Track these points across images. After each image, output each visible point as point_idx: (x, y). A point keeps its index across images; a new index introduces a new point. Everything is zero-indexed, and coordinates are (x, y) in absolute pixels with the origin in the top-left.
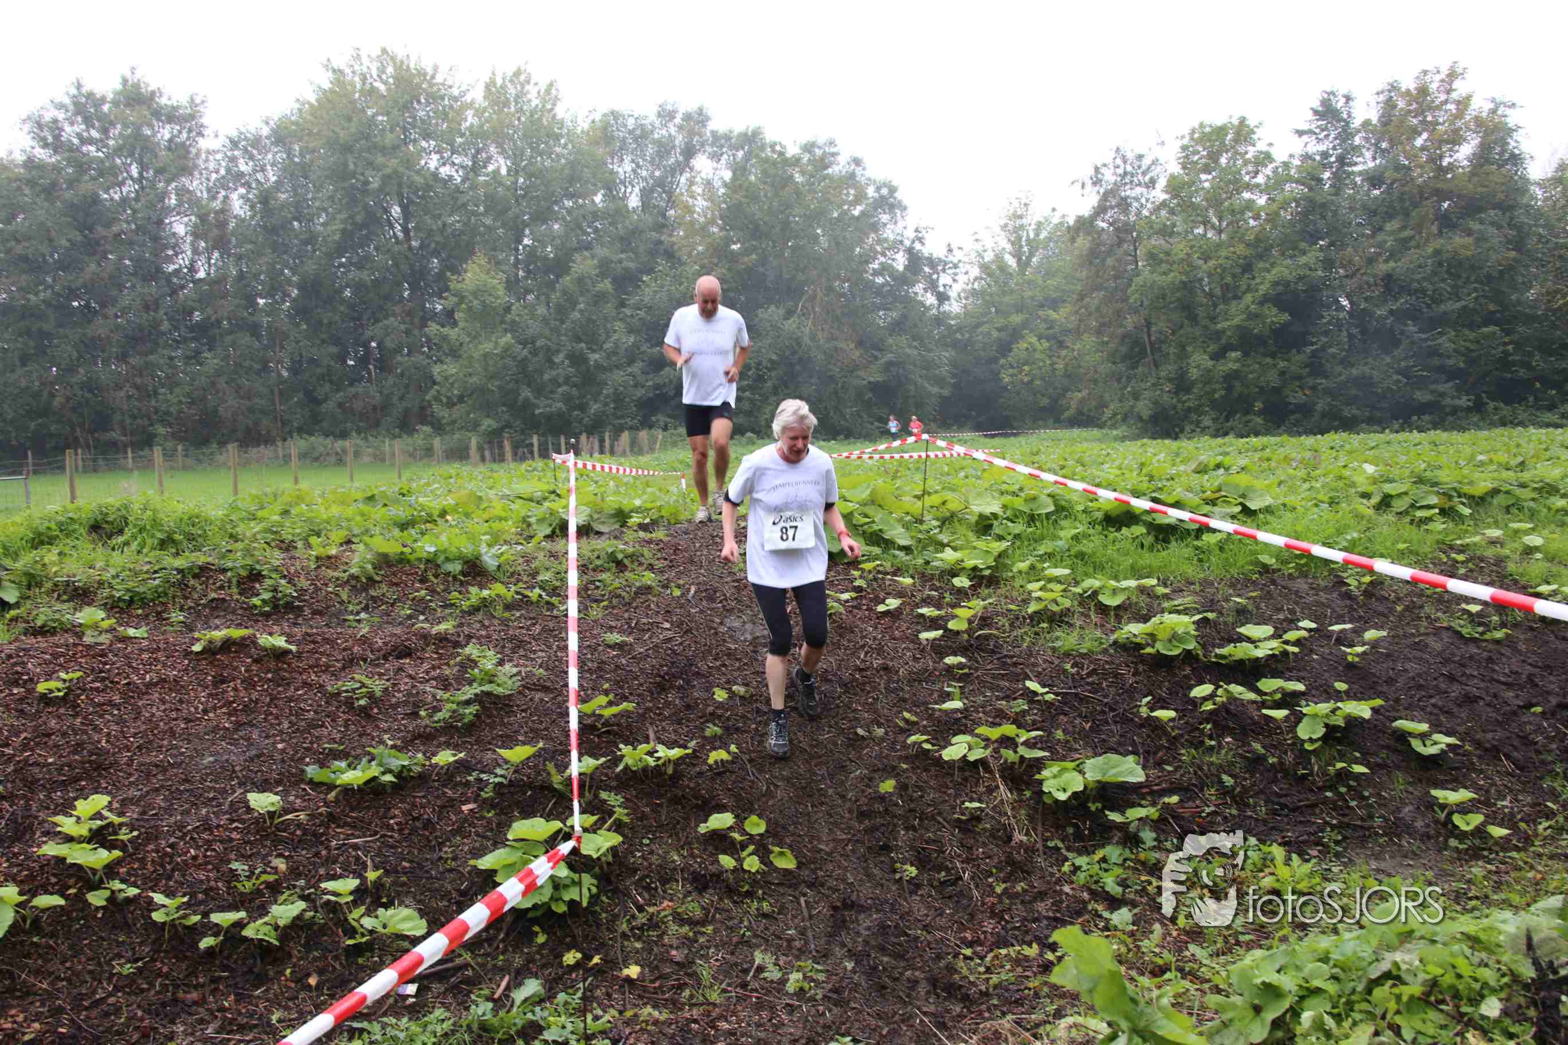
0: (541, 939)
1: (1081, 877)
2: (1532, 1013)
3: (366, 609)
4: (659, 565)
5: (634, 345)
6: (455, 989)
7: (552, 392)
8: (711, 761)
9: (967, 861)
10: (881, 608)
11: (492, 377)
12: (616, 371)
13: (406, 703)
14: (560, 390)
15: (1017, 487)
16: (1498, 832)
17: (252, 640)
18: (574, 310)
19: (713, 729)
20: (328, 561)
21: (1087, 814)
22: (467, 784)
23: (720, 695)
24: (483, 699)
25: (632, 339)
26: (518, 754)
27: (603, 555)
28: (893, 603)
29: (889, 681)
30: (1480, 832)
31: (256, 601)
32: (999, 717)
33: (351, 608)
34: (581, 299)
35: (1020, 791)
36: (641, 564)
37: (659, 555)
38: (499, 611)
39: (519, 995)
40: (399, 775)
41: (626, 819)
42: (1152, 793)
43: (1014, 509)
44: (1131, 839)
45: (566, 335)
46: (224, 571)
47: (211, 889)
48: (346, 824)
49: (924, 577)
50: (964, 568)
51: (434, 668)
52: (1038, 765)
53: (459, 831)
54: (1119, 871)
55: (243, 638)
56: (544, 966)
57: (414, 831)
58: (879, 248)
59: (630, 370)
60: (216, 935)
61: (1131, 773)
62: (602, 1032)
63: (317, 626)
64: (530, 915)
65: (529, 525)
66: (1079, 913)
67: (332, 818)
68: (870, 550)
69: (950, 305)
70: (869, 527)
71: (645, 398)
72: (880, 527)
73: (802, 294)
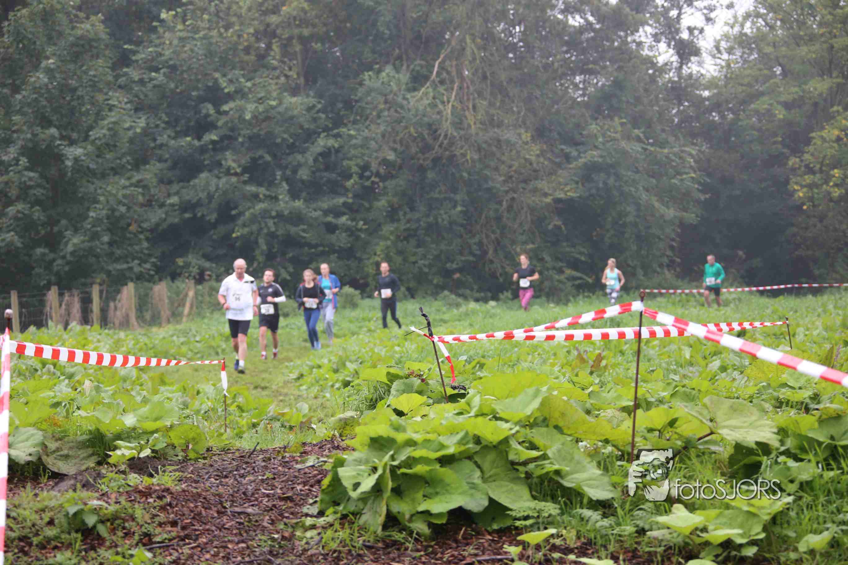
4: (160, 535)
12: (117, 178)
15: (805, 394)
18: (36, 67)
27: (60, 519)
34: (49, 50)
36: (128, 534)
37: (162, 517)
43: (800, 437)
50: (707, 544)
59: (137, 177)
68: (537, 508)
69: (700, 64)
70: (537, 466)
71: (164, 226)
72: (556, 467)
73: (441, 45)
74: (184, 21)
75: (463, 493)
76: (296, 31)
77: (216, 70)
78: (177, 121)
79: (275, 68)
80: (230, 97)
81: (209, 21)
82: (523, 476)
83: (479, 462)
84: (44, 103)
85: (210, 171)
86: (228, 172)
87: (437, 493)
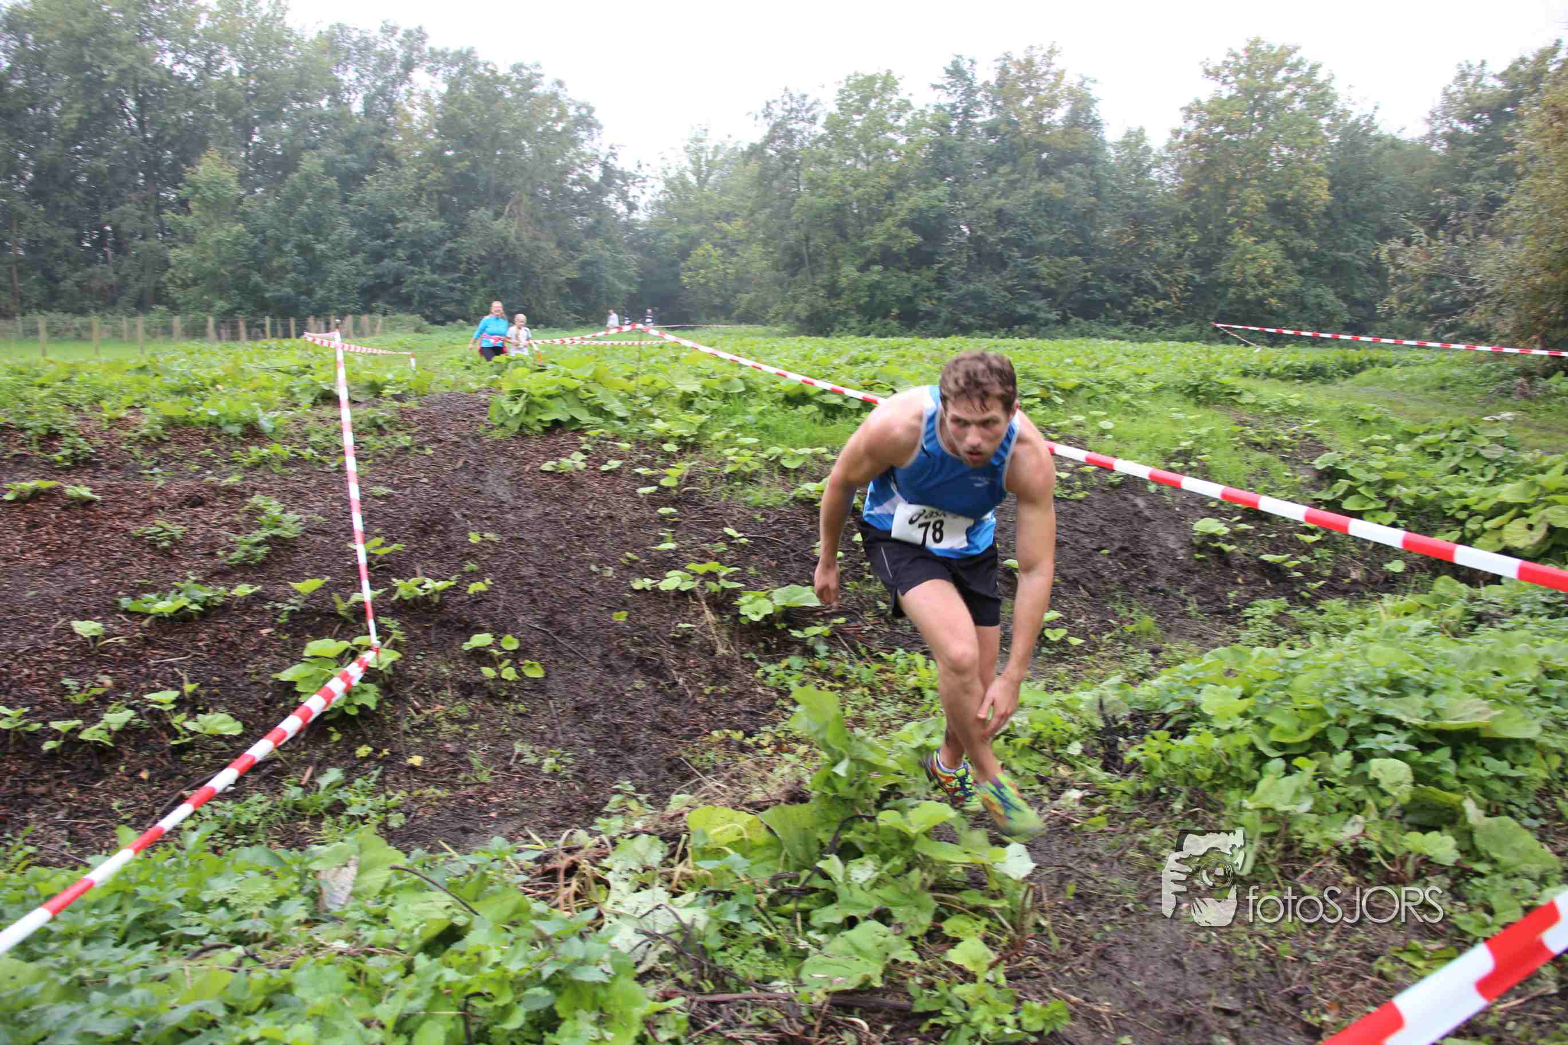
0: (336, 737)
1: (771, 681)
2: (1101, 750)
3: (158, 464)
4: (414, 430)
5: (358, 238)
6: (266, 778)
7: (280, 278)
8: (470, 591)
9: (681, 670)
10: (604, 468)
11: (223, 263)
12: (341, 261)
13: (203, 545)
16: (1075, 641)
17: (60, 490)
18: (302, 203)
19: (471, 566)
20: (119, 422)
21: (775, 632)
22: (263, 612)
23: (474, 538)
24: (274, 541)
25: (355, 232)
26: (308, 586)
27: (368, 420)
28: (614, 464)
29: (614, 527)
30: (1063, 642)
31: (57, 457)
32: (704, 556)
33: (145, 463)
34: (308, 194)
35: (721, 615)
36: (398, 429)
38: (277, 468)
39: (324, 781)
40: (204, 605)
41: (402, 639)
42: (824, 615)
43: (710, 389)
44: (809, 652)
45: (294, 226)
46: (23, 430)
47: (46, 701)
48: (162, 647)
49: (640, 444)
50: (672, 436)
51: (225, 515)
52: (735, 594)
53: (257, 652)
54: (800, 675)
55: (50, 489)
56: (341, 759)
57: (221, 650)
58: (577, 161)
59: (352, 260)
60: (56, 739)
61: (808, 599)
62: (397, 808)
63: (115, 478)
64: (327, 718)
65: (293, 394)
66: (770, 708)
67: (147, 642)
68: (593, 420)
69: (638, 214)
70: (592, 401)
71: (366, 286)
72: (602, 402)
73: (509, 199)
74: (377, 181)
75: (558, 412)
76: (435, 188)
77: (393, 206)
78: (372, 232)
79: (424, 207)
80: (401, 220)
81: (391, 181)
82: (586, 405)
83: (565, 398)
85: (390, 258)
87: (546, 412)
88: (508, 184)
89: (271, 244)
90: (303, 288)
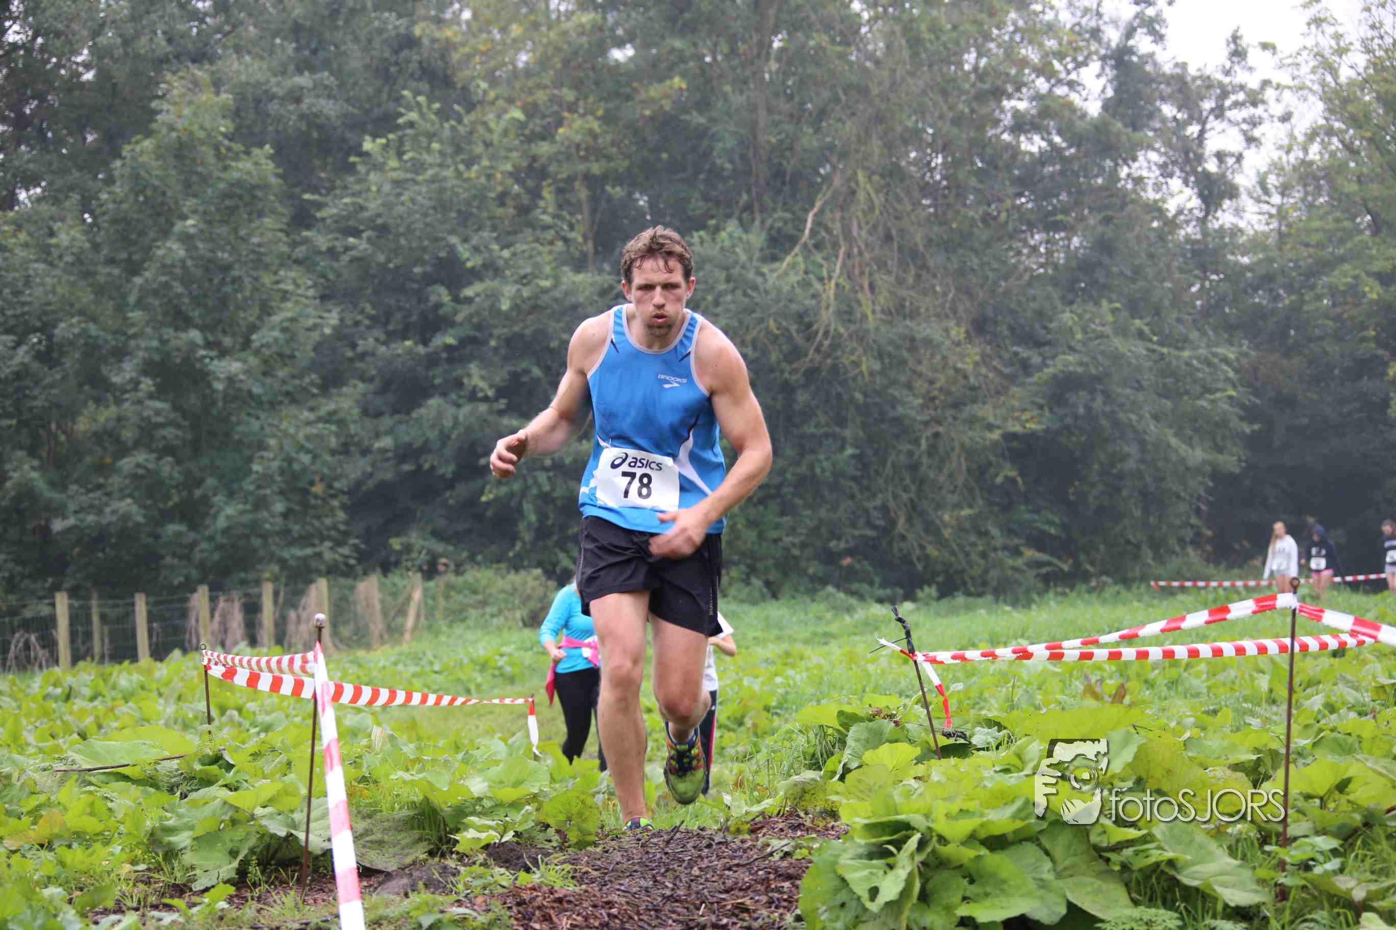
7: (101, 468)
12: (293, 410)
14: (127, 464)
18: (165, 233)
25: (333, 318)
34: (187, 205)
45: (140, 304)
58: (1031, 54)
59: (327, 406)
65: (172, 854)
68: (1145, 919)
69: (1238, 212)
70: (1137, 853)
71: (370, 483)
72: (1170, 855)
73: (814, 189)
74: (400, 154)
75: (1029, 894)
76: (581, 167)
77: (452, 232)
78: (388, 315)
79: (546, 228)
80: (475, 275)
81: (442, 153)
82: (1117, 868)
83: (1048, 847)
84: (180, 290)
85: (444, 394)
86: (473, 396)
87: (987, 895)
88: (808, 140)
89: (68, 363)
90: (176, 499)
